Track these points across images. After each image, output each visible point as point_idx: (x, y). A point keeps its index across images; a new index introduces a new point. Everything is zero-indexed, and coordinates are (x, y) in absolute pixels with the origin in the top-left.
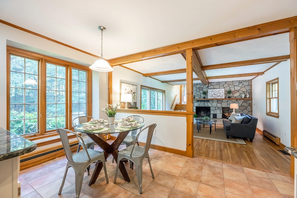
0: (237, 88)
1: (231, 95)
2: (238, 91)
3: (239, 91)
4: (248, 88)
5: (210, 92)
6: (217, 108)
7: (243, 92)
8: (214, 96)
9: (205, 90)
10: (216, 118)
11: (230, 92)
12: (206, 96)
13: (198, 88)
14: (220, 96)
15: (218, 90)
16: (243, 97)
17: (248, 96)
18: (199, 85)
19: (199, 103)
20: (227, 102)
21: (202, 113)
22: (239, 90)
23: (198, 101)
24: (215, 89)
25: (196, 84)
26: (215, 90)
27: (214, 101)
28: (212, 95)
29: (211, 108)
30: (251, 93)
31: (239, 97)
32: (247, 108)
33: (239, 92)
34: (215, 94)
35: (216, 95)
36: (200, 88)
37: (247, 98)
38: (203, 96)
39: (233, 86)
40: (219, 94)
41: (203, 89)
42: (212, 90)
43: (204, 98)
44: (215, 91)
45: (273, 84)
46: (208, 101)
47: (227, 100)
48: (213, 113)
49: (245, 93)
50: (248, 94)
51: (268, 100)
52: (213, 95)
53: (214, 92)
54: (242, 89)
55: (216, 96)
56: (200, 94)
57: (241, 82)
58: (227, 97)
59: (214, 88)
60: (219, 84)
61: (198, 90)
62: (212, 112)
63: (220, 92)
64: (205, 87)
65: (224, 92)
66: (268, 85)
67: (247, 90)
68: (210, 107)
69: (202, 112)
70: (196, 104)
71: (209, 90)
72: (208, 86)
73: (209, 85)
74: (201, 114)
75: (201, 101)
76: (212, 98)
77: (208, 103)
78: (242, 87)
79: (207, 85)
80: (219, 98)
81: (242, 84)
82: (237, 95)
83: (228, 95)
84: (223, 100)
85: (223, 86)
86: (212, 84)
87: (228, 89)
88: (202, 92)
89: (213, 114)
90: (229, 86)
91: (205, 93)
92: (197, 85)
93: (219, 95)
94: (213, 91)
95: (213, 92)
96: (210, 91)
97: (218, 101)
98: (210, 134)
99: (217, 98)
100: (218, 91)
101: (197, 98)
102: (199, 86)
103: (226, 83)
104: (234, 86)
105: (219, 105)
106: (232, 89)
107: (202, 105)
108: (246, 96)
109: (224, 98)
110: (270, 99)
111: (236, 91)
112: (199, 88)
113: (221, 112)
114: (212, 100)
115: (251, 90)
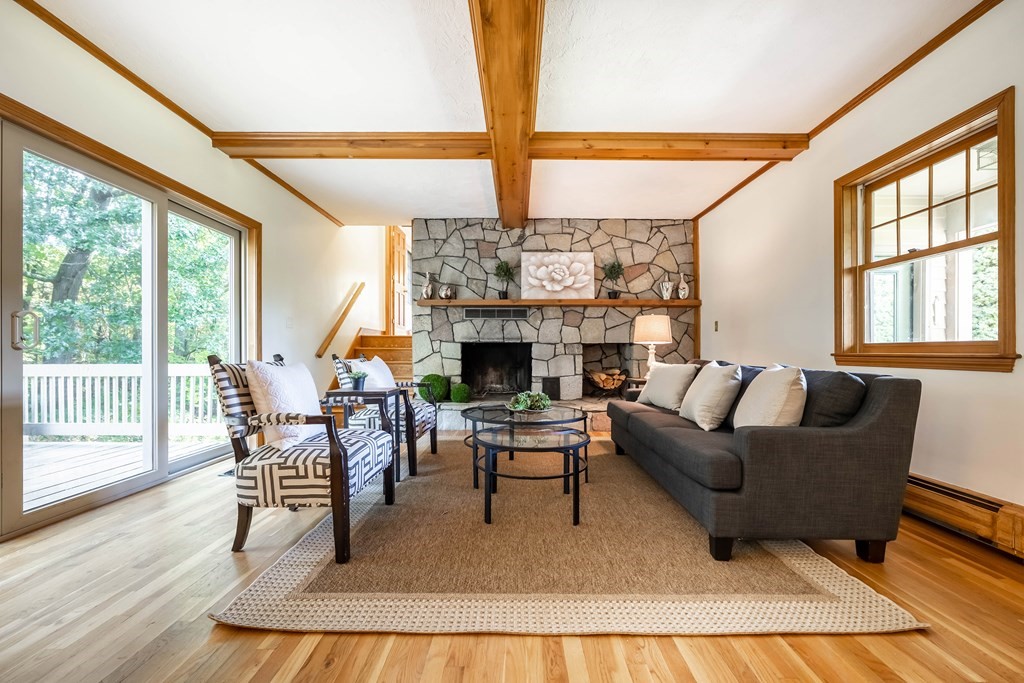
0: (643, 254)
1: (620, 285)
2: (647, 267)
3: (651, 266)
4: (682, 255)
5: (532, 269)
6: (560, 349)
7: (666, 271)
8: (549, 287)
9: (506, 255)
10: (558, 399)
11: (613, 271)
12: (511, 284)
13: (473, 245)
14: (577, 290)
15: (565, 257)
16: (667, 295)
17: (683, 293)
18: (478, 228)
19: (478, 321)
20: (603, 317)
21: (492, 379)
22: (651, 263)
23: (472, 312)
24: (551, 251)
25: (462, 224)
26: (554, 256)
27: (550, 312)
28: (541, 280)
29: (535, 351)
30: (694, 280)
31: (650, 295)
32: (679, 344)
33: (649, 270)
34: (553, 280)
35: (559, 282)
36: (483, 246)
37: (679, 298)
38: (496, 284)
39: (626, 243)
40: (572, 278)
41: (499, 252)
42: (540, 255)
43: (504, 295)
44: (553, 264)
45: (869, 189)
46: (521, 311)
47: (604, 309)
48: (545, 374)
49: (672, 276)
50: (683, 284)
51: (847, 281)
52: (545, 283)
53: (551, 267)
54: (660, 261)
55: (558, 288)
56: (482, 276)
57: (658, 227)
58: (604, 293)
59: (547, 250)
60: (572, 230)
61: (473, 255)
62: (539, 370)
63: (576, 266)
64: (505, 242)
65: (591, 267)
66: (847, 194)
67: (678, 266)
68: (530, 344)
69: (490, 370)
70: (465, 331)
71: (524, 256)
72: (522, 238)
73: (528, 232)
74: (484, 383)
75: (488, 312)
76: (542, 296)
77: (522, 324)
78: (664, 248)
79: (517, 232)
80: (572, 295)
81: (660, 236)
82: (640, 284)
83: (609, 284)
84: (585, 307)
85: (588, 239)
86: (541, 228)
87: (606, 256)
88: (490, 265)
89: (545, 380)
90: (610, 241)
91: (508, 272)
92: (468, 225)
93: (569, 282)
94: (543, 265)
95: (544, 268)
96: (529, 261)
97: (564, 313)
98: (576, 522)
99: (563, 296)
100: (567, 261)
101: (467, 296)
102: (476, 233)
103: (599, 227)
104: (634, 242)
105: (571, 335)
106: (625, 259)
107: (491, 331)
108: (676, 290)
109: (592, 297)
110: (857, 273)
111: (639, 269)
112: (477, 241)
113: (580, 370)
114: (540, 306)
115: (694, 263)
